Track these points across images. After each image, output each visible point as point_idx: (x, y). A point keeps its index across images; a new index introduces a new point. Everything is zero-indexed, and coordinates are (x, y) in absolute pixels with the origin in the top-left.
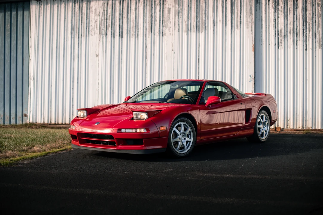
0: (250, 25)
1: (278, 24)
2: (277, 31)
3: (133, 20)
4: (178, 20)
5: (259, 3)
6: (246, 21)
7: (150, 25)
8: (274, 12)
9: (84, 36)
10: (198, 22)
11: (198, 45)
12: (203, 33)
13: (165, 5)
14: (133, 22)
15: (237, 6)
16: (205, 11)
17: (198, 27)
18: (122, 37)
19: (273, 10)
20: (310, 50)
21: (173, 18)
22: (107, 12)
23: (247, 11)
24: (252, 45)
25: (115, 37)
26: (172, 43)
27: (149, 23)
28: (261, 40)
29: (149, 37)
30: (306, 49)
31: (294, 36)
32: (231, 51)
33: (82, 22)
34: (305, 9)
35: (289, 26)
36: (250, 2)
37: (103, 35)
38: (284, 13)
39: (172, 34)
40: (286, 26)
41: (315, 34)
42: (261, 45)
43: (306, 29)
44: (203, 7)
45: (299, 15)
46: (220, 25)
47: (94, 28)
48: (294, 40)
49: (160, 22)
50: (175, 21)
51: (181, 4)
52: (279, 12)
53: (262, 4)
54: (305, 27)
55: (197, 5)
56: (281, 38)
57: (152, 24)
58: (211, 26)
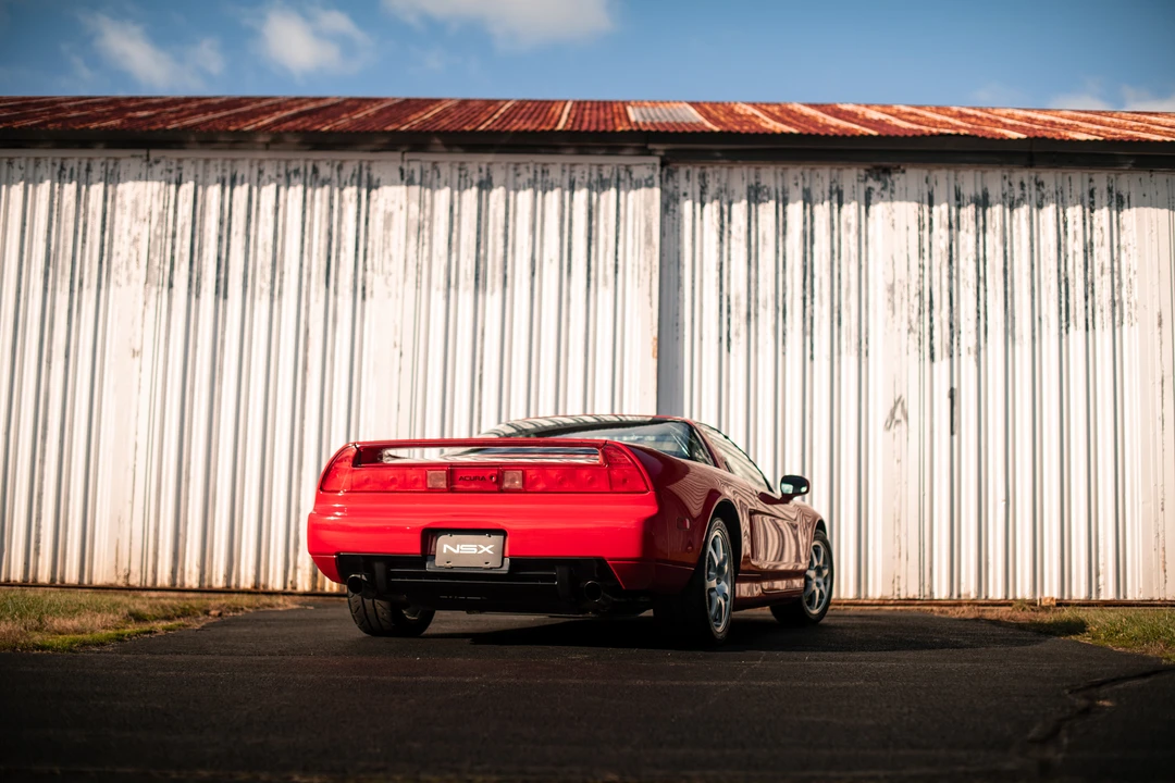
0: (645, 276)
1: (729, 278)
2: (725, 299)
3: (265, 244)
4: (417, 252)
5: (671, 213)
6: (633, 265)
7: (324, 264)
8: (717, 243)
9: (89, 287)
10: (480, 262)
11: (478, 333)
12: (497, 295)
13: (376, 201)
14: (265, 250)
15: (605, 218)
16: (506, 227)
17: (481, 277)
18: (226, 297)
19: (715, 237)
20: (824, 359)
21: (399, 245)
22: (176, 212)
23: (637, 236)
24: (651, 339)
25: (202, 294)
26: (394, 321)
27: (318, 254)
28: (677, 325)
29: (317, 301)
30: (812, 358)
31: (776, 317)
33: (84, 241)
34: (808, 238)
35: (761, 285)
37: (160, 288)
38: (748, 245)
39: (397, 295)
40: (752, 285)
41: (839, 312)
42: (678, 339)
43: (812, 296)
45: (791, 254)
46: (549, 275)
47: (127, 263)
48: (775, 328)
49: (356, 256)
50: (406, 256)
51: (428, 202)
52: (734, 244)
53: (681, 216)
54: (808, 289)
55: (480, 209)
56: (738, 321)
57: (329, 258)
58: (521, 275)
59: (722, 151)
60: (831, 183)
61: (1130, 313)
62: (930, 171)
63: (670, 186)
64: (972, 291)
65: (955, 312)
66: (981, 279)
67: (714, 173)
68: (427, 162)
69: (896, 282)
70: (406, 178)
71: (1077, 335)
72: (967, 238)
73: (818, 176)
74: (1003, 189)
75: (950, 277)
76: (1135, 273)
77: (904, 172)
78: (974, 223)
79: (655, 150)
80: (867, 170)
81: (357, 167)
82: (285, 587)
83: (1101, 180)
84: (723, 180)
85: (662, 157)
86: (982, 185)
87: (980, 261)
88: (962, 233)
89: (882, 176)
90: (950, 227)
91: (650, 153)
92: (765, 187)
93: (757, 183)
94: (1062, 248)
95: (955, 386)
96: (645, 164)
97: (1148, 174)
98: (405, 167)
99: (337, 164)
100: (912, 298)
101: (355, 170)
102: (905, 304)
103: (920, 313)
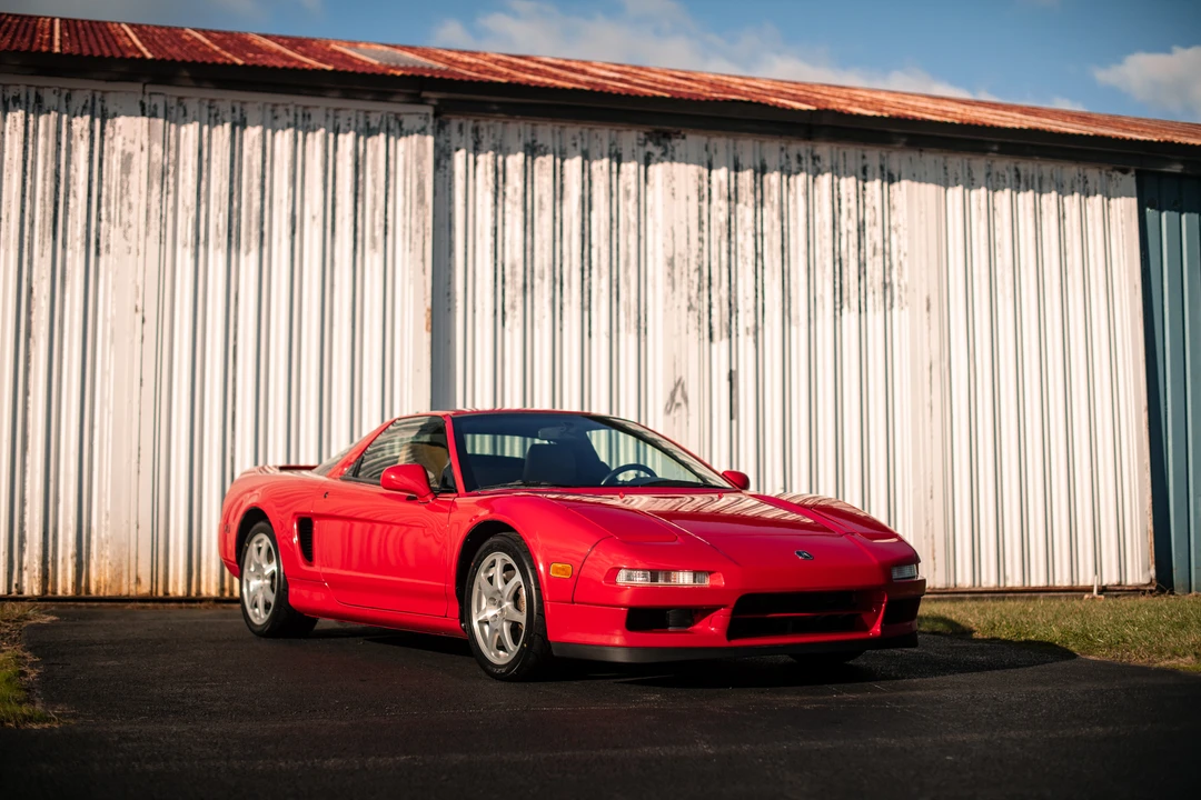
0: (418, 240)
1: (503, 245)
2: (499, 268)
4: (161, 201)
5: (442, 169)
6: (404, 227)
7: (50, 210)
8: (492, 206)
10: (233, 215)
11: (232, 298)
12: (254, 254)
13: (112, 139)
15: (373, 171)
16: (263, 177)
17: (234, 233)
19: (490, 198)
21: (140, 192)
23: (408, 193)
24: (425, 311)
26: (135, 281)
27: (43, 199)
28: (449, 294)
29: (42, 254)
30: (590, 335)
31: (553, 289)
32: (353, 327)
34: (587, 204)
35: (536, 255)
36: (420, 162)
38: (525, 209)
39: (138, 250)
40: (528, 253)
41: (618, 286)
42: (450, 310)
43: (590, 268)
44: (254, 163)
45: (569, 221)
46: (312, 233)
48: (552, 301)
49: (89, 202)
50: (148, 205)
51: (173, 143)
52: (508, 207)
53: (452, 173)
54: (586, 261)
55: (232, 155)
56: (513, 293)
57: (56, 204)
58: (280, 233)
59: (498, 103)
60: (611, 145)
61: (900, 297)
62: (709, 138)
63: (441, 140)
64: (750, 268)
65: (733, 289)
66: (758, 255)
67: (488, 127)
68: (171, 96)
69: (677, 257)
70: (147, 114)
71: (850, 318)
72: (745, 212)
73: (597, 136)
74: (781, 161)
75: (729, 252)
76: (905, 255)
77: (684, 138)
78: (752, 196)
79: (428, 98)
80: (646, 133)
81: (90, 98)
82: (9, 592)
83: (874, 156)
84: (498, 136)
85: (435, 107)
86: (761, 155)
87: (758, 236)
88: (740, 206)
89: (662, 141)
90: (729, 198)
91: (422, 102)
92: (541, 146)
93: (534, 141)
94: (837, 226)
95: (734, 368)
96: (417, 113)
97: (917, 153)
98: (146, 101)
99: (65, 92)
100: (691, 273)
101: (87, 101)
102: (685, 279)
103: (699, 290)
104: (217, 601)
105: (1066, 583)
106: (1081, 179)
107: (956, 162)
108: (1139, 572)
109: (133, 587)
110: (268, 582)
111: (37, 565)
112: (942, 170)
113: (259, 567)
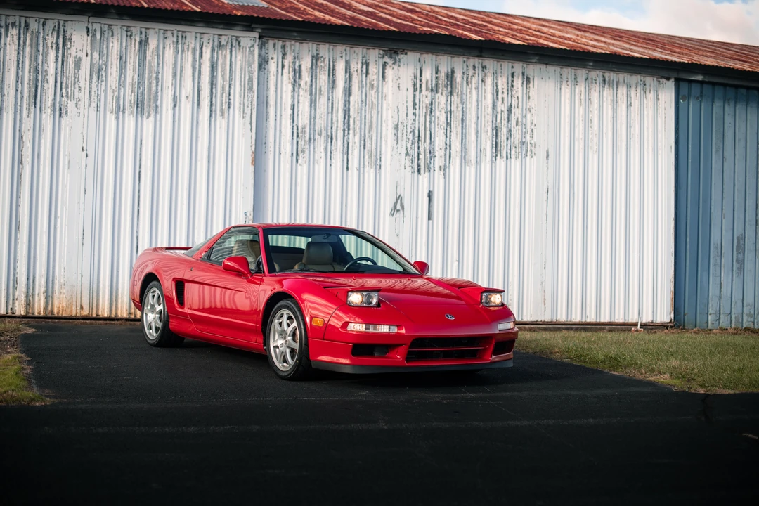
0: (248, 111)
1: (298, 115)
2: (295, 128)
4: (97, 86)
5: (263, 70)
6: (240, 103)
7: (33, 90)
8: (292, 92)
10: (139, 95)
11: (139, 144)
12: (152, 118)
13: (69, 49)
15: (222, 71)
16: (157, 73)
17: (140, 105)
19: (290, 87)
20: (355, 170)
21: (86, 81)
23: (243, 84)
24: (251, 153)
26: (82, 133)
27: (29, 84)
28: (265, 143)
30: (348, 168)
31: (327, 140)
32: (209, 162)
34: (348, 92)
35: (317, 120)
36: (250, 66)
38: (311, 94)
39: (84, 115)
40: (312, 120)
41: (364, 140)
42: (266, 152)
43: (349, 129)
44: (153, 64)
45: (337, 101)
46: (186, 107)
48: (326, 148)
49: (55, 86)
50: (90, 88)
51: (105, 52)
52: (302, 93)
53: (269, 72)
54: (346, 125)
55: (140, 58)
56: (303, 143)
57: (36, 87)
58: (167, 105)
59: (297, 32)
60: (363, 57)
61: (531, 150)
62: (421, 55)
63: (263, 52)
64: (443, 131)
65: (432, 143)
66: (448, 124)
67: (291, 45)
68: (105, 24)
69: (400, 123)
70: (90, 35)
71: (501, 161)
72: (441, 99)
73: (355, 52)
74: (463, 69)
75: (430, 122)
76: (535, 125)
77: (406, 54)
78: (446, 89)
79: (256, 28)
80: (384, 51)
81: (57, 25)
82: (7, 313)
83: (518, 67)
84: (297, 51)
85: (260, 33)
86: (451, 66)
87: (448, 113)
88: (438, 95)
89: (394, 56)
90: (432, 90)
91: (252, 30)
92: (322, 57)
93: (318, 54)
94: (495, 108)
95: (431, 190)
96: (249, 37)
97: (545, 66)
98: (90, 27)
99: (42, 21)
100: (408, 134)
101: (55, 26)
102: (404, 137)
103: (412, 144)
104: (127, 320)
105: (621, 321)
106: (642, 83)
107: (568, 72)
108: (664, 315)
109: (78, 311)
110: (158, 316)
111: (23, 298)
112: (559, 75)
113: (153, 306)
